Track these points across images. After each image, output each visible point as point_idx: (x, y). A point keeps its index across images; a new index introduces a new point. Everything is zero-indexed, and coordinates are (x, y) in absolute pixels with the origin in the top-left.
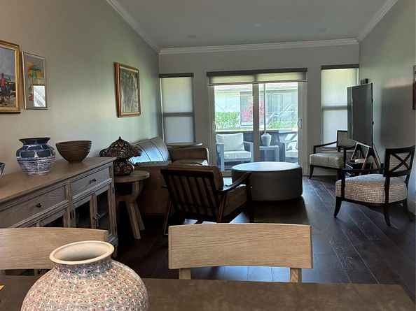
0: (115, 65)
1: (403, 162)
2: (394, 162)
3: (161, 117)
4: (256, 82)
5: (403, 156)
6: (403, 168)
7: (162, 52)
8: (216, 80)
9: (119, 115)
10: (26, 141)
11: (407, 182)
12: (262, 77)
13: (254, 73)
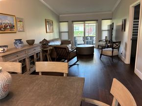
0: (46, 20)
1: (117, 45)
2: (114, 45)
3: (60, 33)
4: (84, 24)
5: (117, 44)
6: (117, 47)
7: (61, 16)
8: (74, 23)
9: (47, 32)
10: (16, 40)
11: (118, 50)
12: (86, 22)
13: (84, 21)
